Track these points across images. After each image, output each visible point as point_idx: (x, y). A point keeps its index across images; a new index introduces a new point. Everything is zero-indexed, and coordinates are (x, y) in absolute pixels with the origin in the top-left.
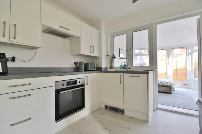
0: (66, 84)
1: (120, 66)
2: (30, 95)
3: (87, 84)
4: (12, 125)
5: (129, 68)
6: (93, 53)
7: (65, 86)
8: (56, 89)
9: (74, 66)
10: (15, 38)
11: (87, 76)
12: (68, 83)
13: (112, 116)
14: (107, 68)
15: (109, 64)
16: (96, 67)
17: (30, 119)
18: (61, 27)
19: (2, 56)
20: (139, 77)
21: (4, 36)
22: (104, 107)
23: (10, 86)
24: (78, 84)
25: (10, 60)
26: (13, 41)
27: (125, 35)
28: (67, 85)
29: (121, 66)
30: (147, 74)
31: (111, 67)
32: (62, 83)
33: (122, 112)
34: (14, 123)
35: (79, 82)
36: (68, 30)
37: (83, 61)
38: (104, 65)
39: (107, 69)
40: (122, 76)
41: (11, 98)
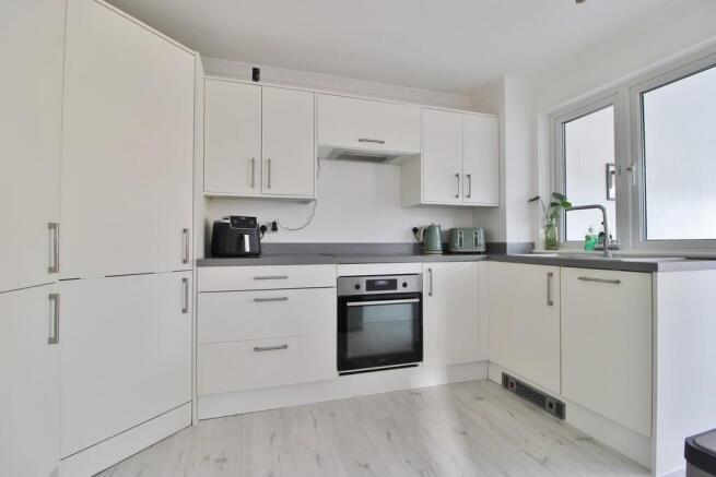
0: (364, 286)
1: (584, 239)
2: (285, 299)
3: (430, 294)
4: (257, 349)
5: (610, 249)
6: (469, 196)
7: (363, 291)
8: (341, 294)
9: (411, 239)
10: (269, 187)
11: (430, 270)
12: (371, 285)
13: (511, 413)
14: (533, 245)
15: (542, 232)
16: (482, 241)
17: (285, 347)
18: (361, 140)
19: (252, 222)
20: (618, 282)
21: (253, 186)
22: (499, 380)
23: (256, 279)
24: (400, 289)
25: (269, 228)
26: (267, 193)
27: (611, 109)
28: (368, 289)
29: (588, 238)
30: (649, 274)
31: (551, 244)
32: (355, 282)
33: (558, 409)
34: (260, 346)
35: (405, 285)
36: (382, 142)
37: (436, 224)
38: (515, 234)
39: (533, 248)
40: (556, 275)
41: (257, 300)
